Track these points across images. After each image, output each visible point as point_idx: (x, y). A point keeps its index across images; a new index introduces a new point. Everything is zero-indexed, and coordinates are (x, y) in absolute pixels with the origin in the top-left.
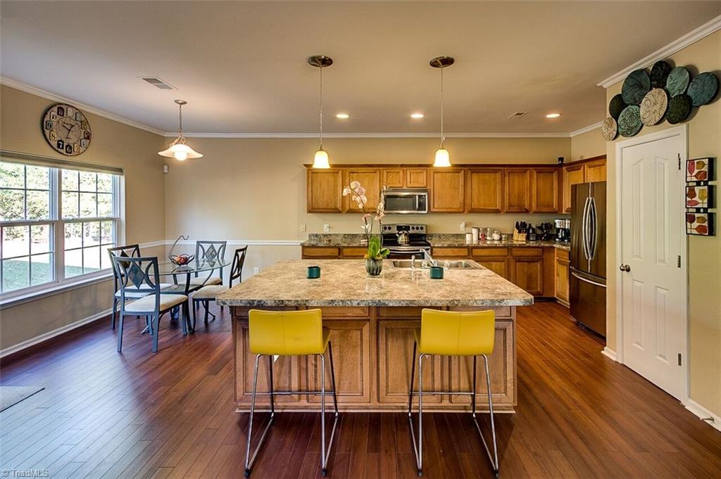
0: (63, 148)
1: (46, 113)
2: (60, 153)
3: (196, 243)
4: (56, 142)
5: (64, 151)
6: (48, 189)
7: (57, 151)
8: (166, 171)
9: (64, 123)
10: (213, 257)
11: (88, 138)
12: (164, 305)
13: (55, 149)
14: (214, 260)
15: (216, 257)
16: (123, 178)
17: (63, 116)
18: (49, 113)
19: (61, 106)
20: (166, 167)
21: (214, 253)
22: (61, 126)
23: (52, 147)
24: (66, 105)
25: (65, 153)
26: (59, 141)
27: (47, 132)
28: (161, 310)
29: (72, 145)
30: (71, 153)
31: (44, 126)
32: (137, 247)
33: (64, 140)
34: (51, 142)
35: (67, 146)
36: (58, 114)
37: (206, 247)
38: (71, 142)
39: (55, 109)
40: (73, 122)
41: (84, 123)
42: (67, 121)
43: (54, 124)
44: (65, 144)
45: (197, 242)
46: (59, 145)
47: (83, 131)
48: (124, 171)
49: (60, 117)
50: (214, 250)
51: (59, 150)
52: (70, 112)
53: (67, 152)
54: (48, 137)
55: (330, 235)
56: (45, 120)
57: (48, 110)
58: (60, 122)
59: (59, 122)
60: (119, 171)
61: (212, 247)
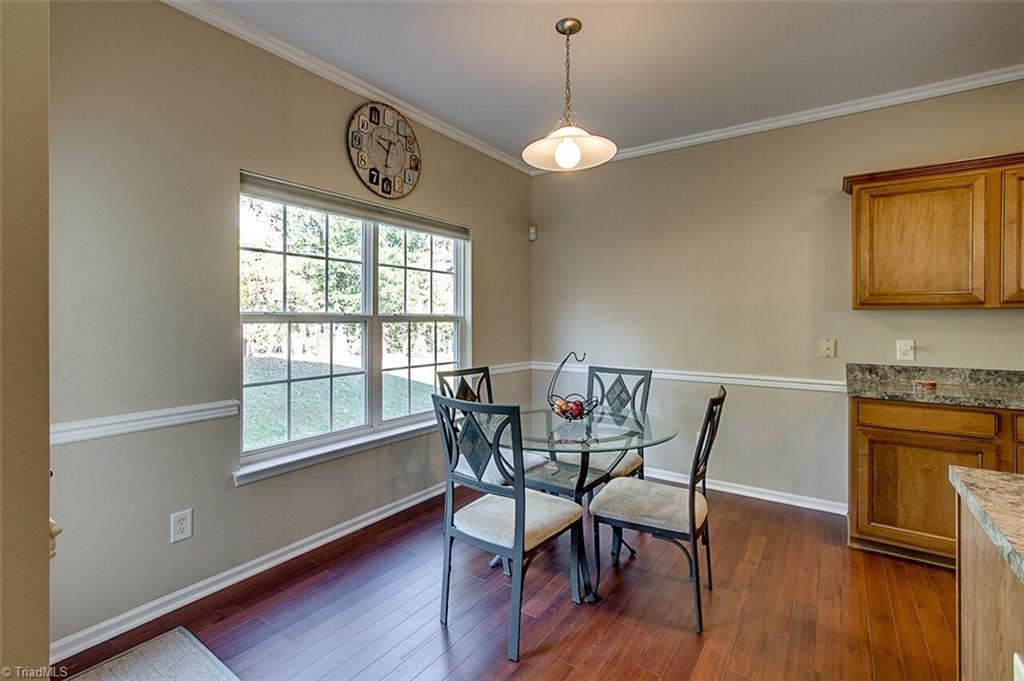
0: (377, 183)
1: (353, 118)
2: (374, 192)
3: (587, 371)
4: (368, 171)
5: (378, 189)
6: (360, 260)
7: (369, 188)
8: (532, 237)
9: (380, 137)
10: (623, 404)
11: (416, 168)
12: (534, 534)
13: (365, 184)
14: (623, 413)
15: (629, 406)
16: (469, 245)
17: (378, 124)
18: (356, 118)
19: (376, 106)
20: (532, 230)
21: (623, 395)
22: (374, 142)
23: (360, 178)
24: (383, 104)
25: (381, 193)
26: (371, 170)
27: (354, 152)
28: (526, 549)
29: (392, 179)
30: (389, 193)
31: (351, 141)
32: (485, 370)
33: (379, 168)
34: (361, 171)
35: (384, 180)
36: (371, 120)
37: (609, 380)
38: (390, 173)
39: (366, 111)
40: (393, 138)
41: (410, 141)
42: (385, 134)
43: (365, 137)
44: (381, 177)
45: (590, 367)
46: (372, 176)
47: (408, 154)
48: (471, 233)
49: (375, 126)
50: (624, 389)
51: (372, 186)
52: (389, 118)
53: (383, 191)
54: (355, 161)
55: (918, 369)
56: (351, 130)
57: (356, 112)
58: (374, 136)
59: (372, 135)
60: (463, 232)
61: (619, 381)
